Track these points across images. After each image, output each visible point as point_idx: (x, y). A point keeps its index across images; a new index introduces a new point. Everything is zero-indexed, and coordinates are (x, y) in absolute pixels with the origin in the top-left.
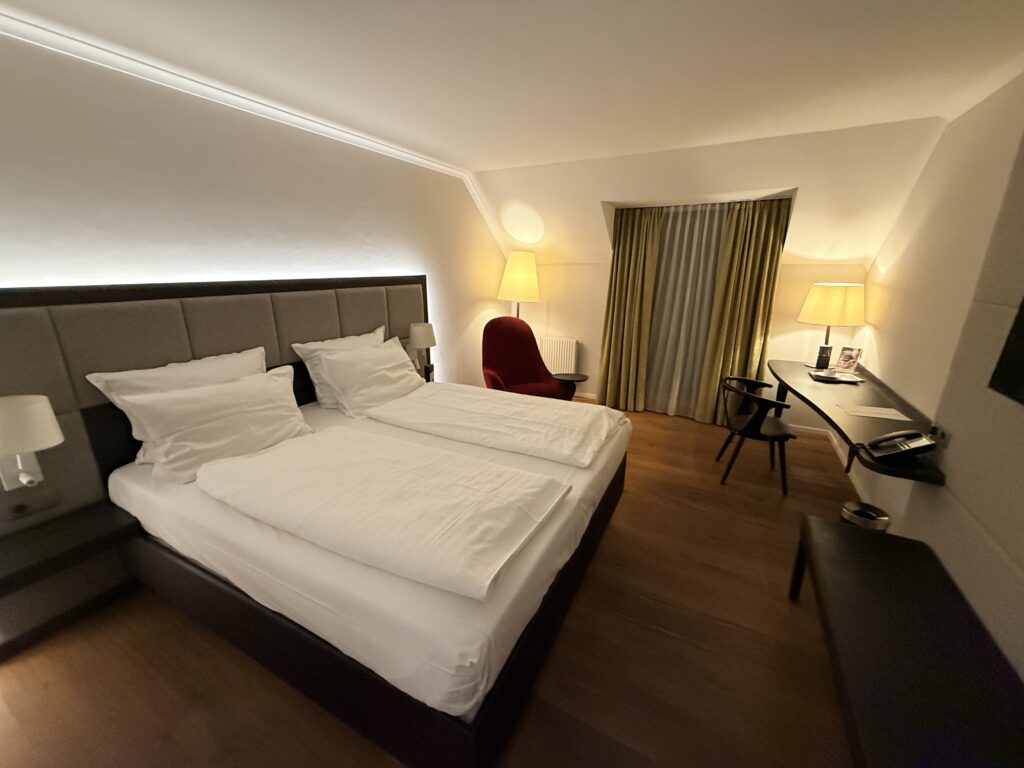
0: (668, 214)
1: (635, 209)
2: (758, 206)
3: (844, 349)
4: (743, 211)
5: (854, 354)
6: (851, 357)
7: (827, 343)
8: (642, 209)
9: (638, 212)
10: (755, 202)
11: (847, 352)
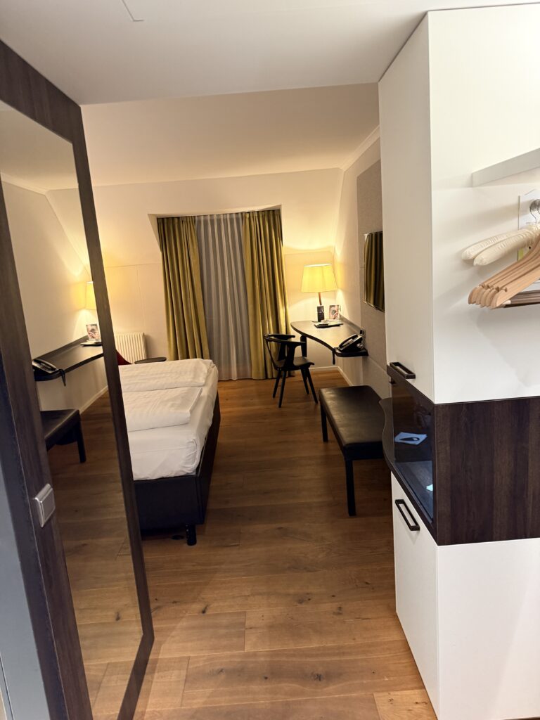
0: (200, 222)
1: (173, 218)
2: (261, 215)
3: (331, 306)
4: (252, 218)
5: (335, 309)
6: (335, 312)
7: (321, 304)
8: (178, 218)
9: (176, 220)
10: (258, 212)
11: (333, 308)
